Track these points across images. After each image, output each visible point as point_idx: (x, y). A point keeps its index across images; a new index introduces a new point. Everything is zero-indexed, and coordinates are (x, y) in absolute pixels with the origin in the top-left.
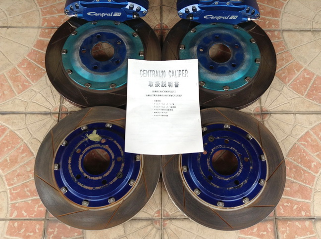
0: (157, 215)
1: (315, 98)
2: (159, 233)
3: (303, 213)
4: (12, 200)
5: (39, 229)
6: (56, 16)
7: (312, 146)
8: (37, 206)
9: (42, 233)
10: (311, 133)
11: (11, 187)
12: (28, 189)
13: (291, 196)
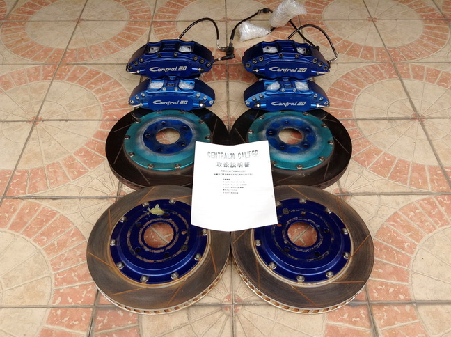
0: (227, 300)
1: (399, 180)
2: (230, 319)
3: (402, 297)
4: (56, 285)
5: (85, 317)
6: (119, 110)
7: (403, 227)
8: (85, 292)
9: (89, 321)
10: (400, 213)
11: (56, 272)
12: (76, 274)
13: (385, 279)
